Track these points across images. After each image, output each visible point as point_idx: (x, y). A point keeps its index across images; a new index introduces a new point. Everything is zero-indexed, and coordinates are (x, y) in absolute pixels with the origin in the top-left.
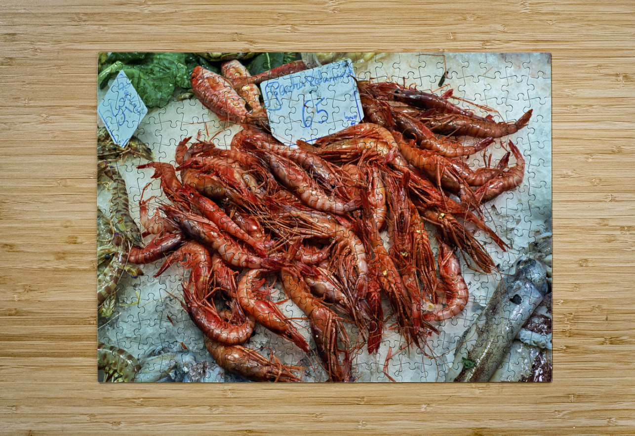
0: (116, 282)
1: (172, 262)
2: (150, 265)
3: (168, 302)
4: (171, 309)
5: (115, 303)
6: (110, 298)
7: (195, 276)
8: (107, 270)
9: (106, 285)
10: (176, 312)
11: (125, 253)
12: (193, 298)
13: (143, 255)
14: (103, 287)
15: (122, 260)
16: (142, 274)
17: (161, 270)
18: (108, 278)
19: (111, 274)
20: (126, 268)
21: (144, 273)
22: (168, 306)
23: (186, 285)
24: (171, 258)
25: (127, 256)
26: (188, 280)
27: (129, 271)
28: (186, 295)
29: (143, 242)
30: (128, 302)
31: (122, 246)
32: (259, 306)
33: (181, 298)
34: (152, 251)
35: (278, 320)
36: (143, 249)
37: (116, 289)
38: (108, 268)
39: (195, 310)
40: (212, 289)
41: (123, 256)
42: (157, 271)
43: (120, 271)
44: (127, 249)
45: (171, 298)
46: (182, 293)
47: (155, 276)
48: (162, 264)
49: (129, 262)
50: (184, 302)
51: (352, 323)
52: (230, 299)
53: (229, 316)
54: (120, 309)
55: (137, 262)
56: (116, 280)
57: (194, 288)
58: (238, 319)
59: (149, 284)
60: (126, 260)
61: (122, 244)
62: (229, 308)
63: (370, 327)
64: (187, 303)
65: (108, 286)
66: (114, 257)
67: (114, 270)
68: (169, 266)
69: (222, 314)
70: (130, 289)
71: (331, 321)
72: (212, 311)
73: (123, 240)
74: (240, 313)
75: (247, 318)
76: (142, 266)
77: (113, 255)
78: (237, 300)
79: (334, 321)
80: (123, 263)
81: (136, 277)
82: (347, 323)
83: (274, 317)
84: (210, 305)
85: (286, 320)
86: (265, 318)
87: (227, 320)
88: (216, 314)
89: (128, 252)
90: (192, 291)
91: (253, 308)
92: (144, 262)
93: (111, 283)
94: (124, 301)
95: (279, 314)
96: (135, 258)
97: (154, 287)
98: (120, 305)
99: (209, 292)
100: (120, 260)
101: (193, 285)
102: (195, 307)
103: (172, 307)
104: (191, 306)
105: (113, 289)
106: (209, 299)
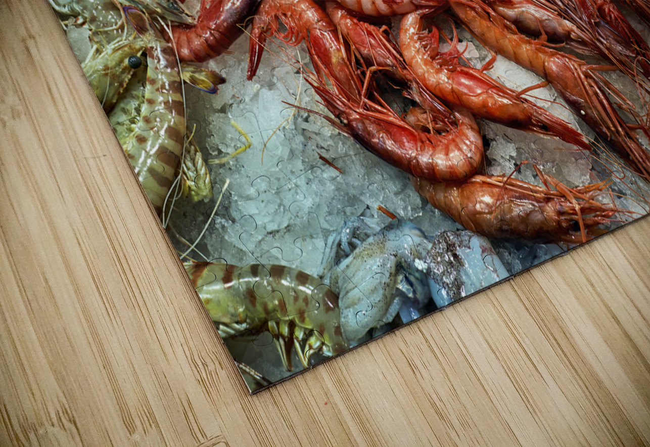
0: (180, 113)
1: (262, 39)
2: (225, 56)
3: (305, 125)
4: (318, 138)
5: (205, 161)
6: (189, 152)
7: (319, 57)
8: (148, 91)
9: (166, 126)
10: (330, 142)
11: (165, 44)
12: (343, 103)
13: (202, 40)
14: (162, 132)
15: (167, 60)
16: (223, 81)
17: (251, 61)
18: (161, 108)
19: (161, 99)
20: (186, 76)
21: (224, 76)
22: (309, 135)
23: (313, 78)
24: (256, 31)
25: (172, 49)
26: (312, 67)
27: (194, 80)
28: (325, 100)
29: (186, 11)
30: (230, 150)
31: (151, 32)
32: (460, 84)
33: (322, 108)
34: (213, 27)
35: (505, 101)
36: (195, 26)
37: (189, 128)
38: (148, 87)
39: (360, 126)
40: (364, 74)
41: (164, 51)
42: (246, 65)
43: (177, 86)
44: (162, 33)
45: (304, 115)
46: (318, 98)
47: (250, 78)
48: (247, 46)
49: (182, 60)
50: (333, 117)
51: (614, 71)
52: (404, 84)
53: (424, 118)
54: (221, 171)
55: (199, 58)
56: (177, 107)
57: (332, 81)
58: (443, 121)
59: (247, 99)
60: (175, 60)
61: (148, 27)
62: (414, 103)
63: (643, 68)
64: (338, 116)
65: (169, 127)
66: (149, 60)
67: (163, 87)
68: (261, 50)
69: (411, 119)
70: (216, 120)
71: (582, 76)
72: (391, 119)
73: (146, 17)
74: (439, 107)
75: (457, 114)
76: (212, 65)
77: (144, 55)
78: (417, 83)
79: (587, 76)
80: (172, 68)
81: (214, 91)
82: (606, 71)
83: (496, 96)
84: (379, 108)
85: (518, 97)
86: (484, 105)
87: (426, 130)
88: (401, 123)
89: (168, 40)
90: (333, 89)
91: (453, 91)
92: (211, 53)
93: (172, 118)
94: (220, 152)
95: (501, 89)
96: (191, 50)
97: (260, 100)
98: (217, 161)
99: (363, 83)
100: (163, 62)
101: (326, 75)
102: (356, 119)
103: (316, 134)
104: (349, 121)
105: (183, 130)
106: (370, 96)
